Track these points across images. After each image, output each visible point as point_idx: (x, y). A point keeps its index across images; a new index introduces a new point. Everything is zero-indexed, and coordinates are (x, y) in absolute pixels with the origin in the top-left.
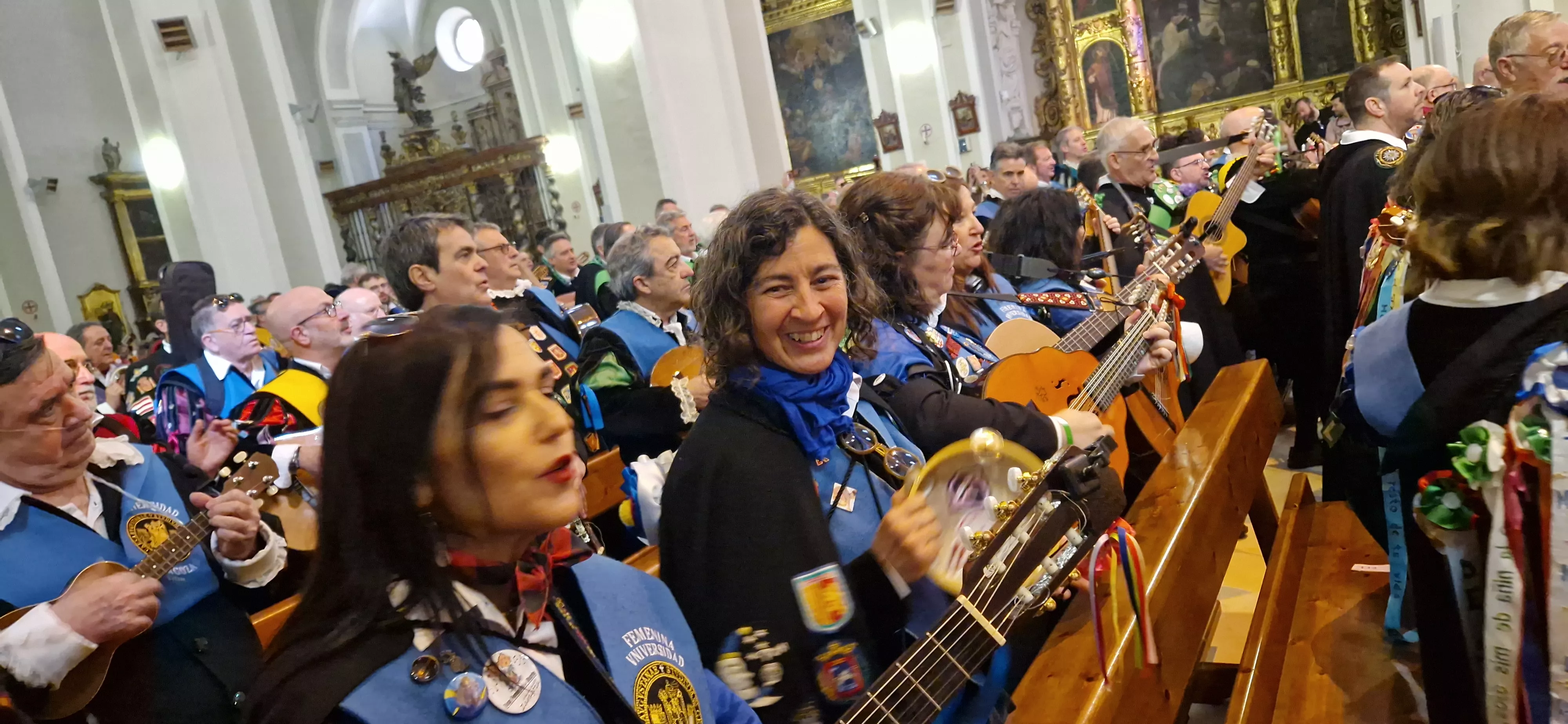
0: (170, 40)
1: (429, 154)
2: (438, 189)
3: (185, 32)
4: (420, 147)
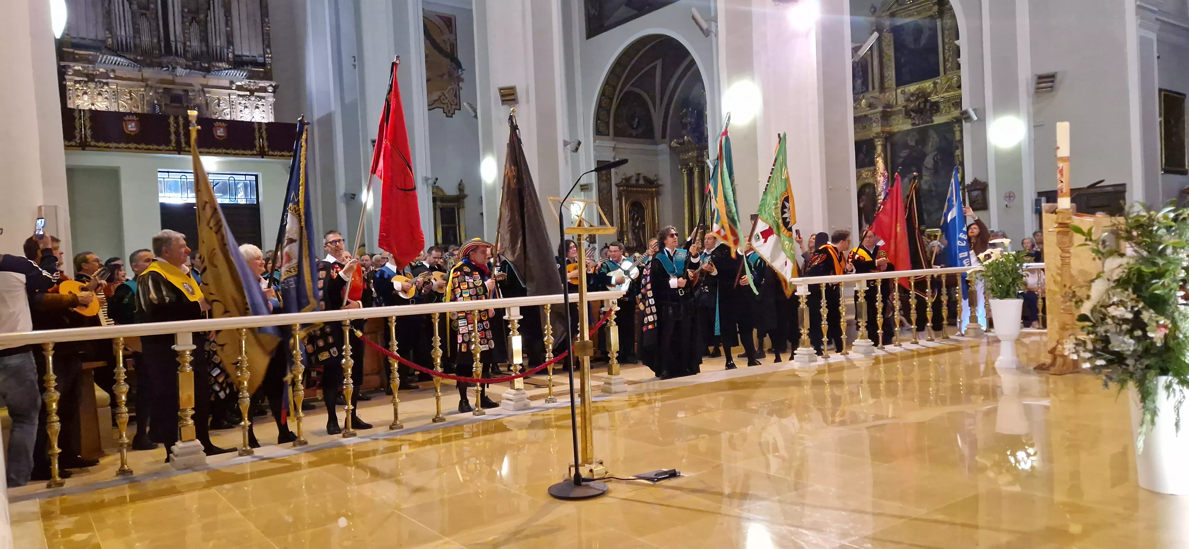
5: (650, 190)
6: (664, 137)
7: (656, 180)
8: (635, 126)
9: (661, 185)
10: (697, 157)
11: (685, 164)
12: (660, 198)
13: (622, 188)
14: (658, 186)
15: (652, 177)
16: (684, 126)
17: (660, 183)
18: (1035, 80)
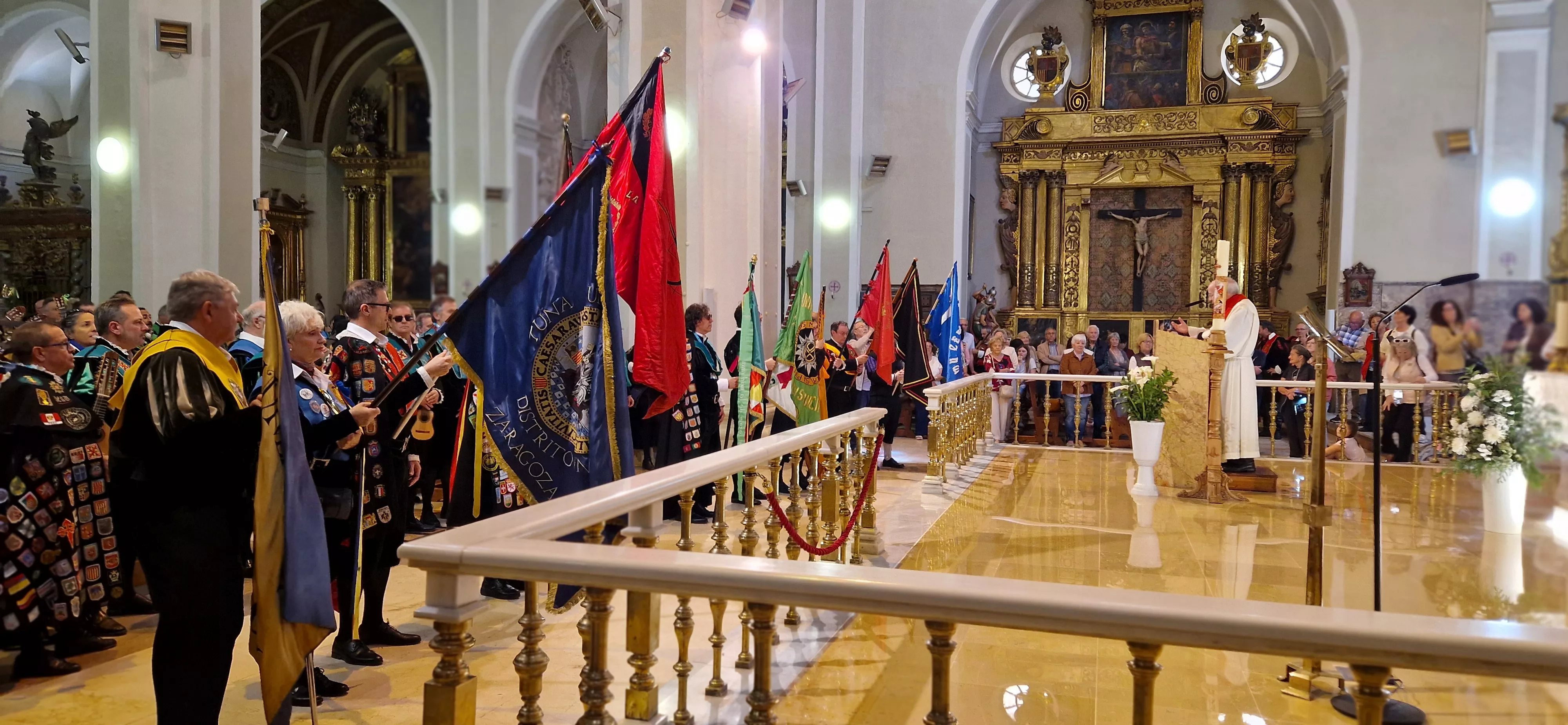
1: (42, 205)
2: (43, 238)
4: (35, 198)
5: (293, 217)
6: (318, 138)
7: (304, 204)
8: (273, 115)
9: (312, 212)
10: (376, 178)
11: (354, 185)
12: (307, 231)
14: (307, 212)
15: (296, 197)
16: (356, 129)
17: (308, 207)
18: (870, 161)
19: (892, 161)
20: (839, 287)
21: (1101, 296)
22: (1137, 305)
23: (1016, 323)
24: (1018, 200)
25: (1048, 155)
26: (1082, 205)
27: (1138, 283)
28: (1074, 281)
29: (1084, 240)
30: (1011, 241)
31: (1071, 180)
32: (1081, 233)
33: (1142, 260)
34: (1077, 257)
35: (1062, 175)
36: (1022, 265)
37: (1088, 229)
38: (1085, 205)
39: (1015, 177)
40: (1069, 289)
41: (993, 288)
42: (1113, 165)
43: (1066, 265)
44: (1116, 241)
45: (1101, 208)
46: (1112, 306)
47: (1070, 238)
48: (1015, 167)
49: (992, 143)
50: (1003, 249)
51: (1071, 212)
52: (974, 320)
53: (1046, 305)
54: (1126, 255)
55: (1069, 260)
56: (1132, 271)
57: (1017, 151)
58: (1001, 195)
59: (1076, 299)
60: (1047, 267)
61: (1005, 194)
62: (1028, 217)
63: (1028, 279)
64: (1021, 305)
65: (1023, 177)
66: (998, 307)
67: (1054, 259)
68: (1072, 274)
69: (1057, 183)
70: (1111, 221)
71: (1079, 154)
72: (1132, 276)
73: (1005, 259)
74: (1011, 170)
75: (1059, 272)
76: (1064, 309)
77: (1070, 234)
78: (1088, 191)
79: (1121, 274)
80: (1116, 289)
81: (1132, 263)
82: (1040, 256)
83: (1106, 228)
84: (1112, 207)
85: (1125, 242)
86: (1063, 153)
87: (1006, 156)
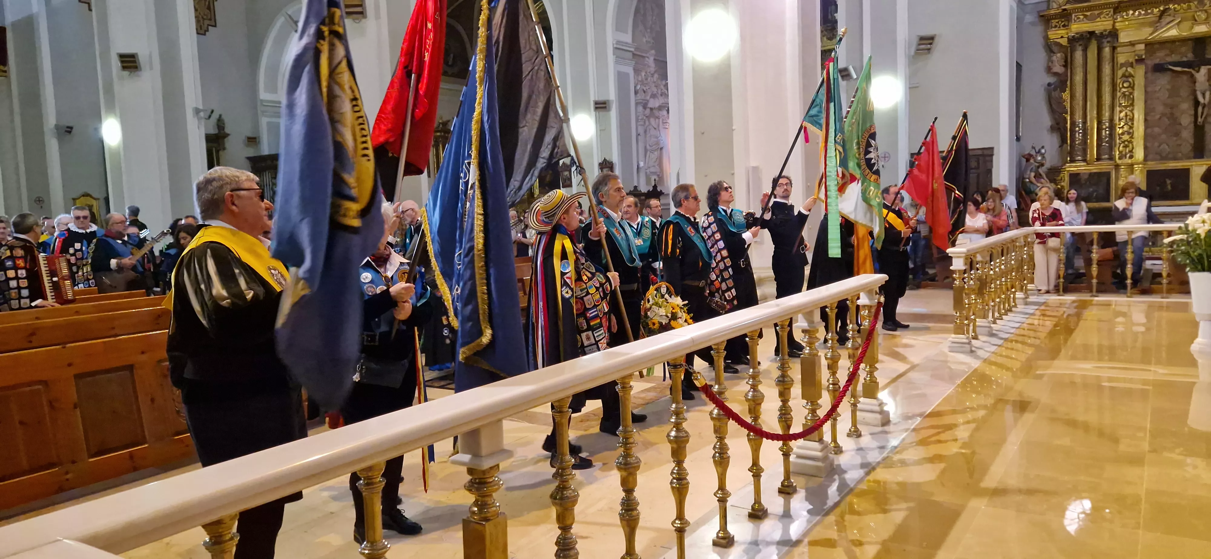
0: (125, 65)
3: (135, 62)
13: (438, 134)
18: (915, 41)
19: (936, 40)
20: (889, 157)
21: (1159, 146)
22: (1199, 152)
23: (1067, 178)
24: (1068, 63)
25: (1099, 15)
26: (1136, 60)
27: (1199, 131)
28: (1129, 133)
29: (1139, 95)
30: (1061, 102)
31: (1123, 38)
32: (1136, 87)
33: (1203, 108)
34: (1132, 111)
35: (1114, 34)
36: (1073, 124)
37: (1143, 83)
38: (1140, 61)
39: (1064, 42)
40: (1123, 142)
41: (1043, 147)
42: (1169, 19)
43: (1120, 120)
44: (1174, 92)
45: (1157, 61)
46: (1170, 156)
47: (1124, 93)
48: (1063, 32)
49: (1039, 12)
50: (1052, 110)
51: (1124, 69)
52: (1024, 178)
53: (1098, 159)
54: (1186, 106)
55: (1123, 114)
56: (1193, 120)
57: (1065, 17)
58: (1050, 60)
59: (1131, 151)
60: (1100, 123)
61: (1054, 58)
62: (1079, 78)
63: (1079, 136)
64: (1073, 161)
65: (1072, 41)
66: (1048, 165)
67: (1106, 115)
68: (1126, 128)
69: (1108, 42)
70: (1169, 72)
71: (1131, 12)
72: (1192, 125)
73: (1055, 119)
74: (1059, 35)
75: (1112, 127)
76: (1119, 162)
77: (1124, 90)
78: (1142, 46)
79: (1181, 124)
80: (1175, 138)
81: (1193, 112)
82: (1092, 113)
83: (1163, 81)
84: (1169, 59)
85: (1184, 92)
86: (1115, 13)
87: (1054, 22)
